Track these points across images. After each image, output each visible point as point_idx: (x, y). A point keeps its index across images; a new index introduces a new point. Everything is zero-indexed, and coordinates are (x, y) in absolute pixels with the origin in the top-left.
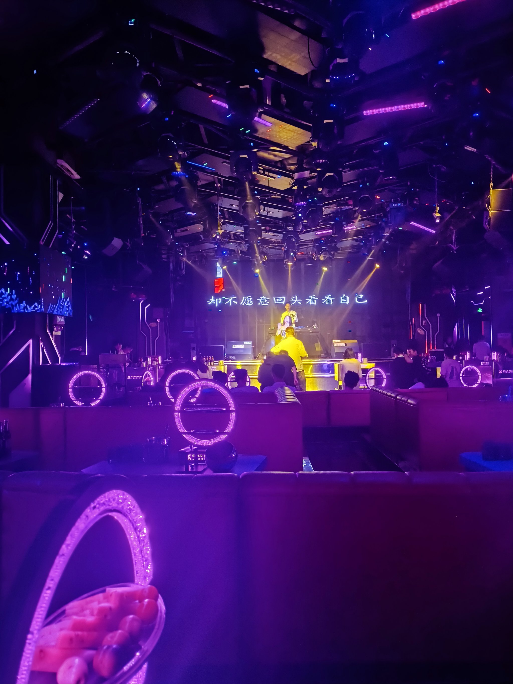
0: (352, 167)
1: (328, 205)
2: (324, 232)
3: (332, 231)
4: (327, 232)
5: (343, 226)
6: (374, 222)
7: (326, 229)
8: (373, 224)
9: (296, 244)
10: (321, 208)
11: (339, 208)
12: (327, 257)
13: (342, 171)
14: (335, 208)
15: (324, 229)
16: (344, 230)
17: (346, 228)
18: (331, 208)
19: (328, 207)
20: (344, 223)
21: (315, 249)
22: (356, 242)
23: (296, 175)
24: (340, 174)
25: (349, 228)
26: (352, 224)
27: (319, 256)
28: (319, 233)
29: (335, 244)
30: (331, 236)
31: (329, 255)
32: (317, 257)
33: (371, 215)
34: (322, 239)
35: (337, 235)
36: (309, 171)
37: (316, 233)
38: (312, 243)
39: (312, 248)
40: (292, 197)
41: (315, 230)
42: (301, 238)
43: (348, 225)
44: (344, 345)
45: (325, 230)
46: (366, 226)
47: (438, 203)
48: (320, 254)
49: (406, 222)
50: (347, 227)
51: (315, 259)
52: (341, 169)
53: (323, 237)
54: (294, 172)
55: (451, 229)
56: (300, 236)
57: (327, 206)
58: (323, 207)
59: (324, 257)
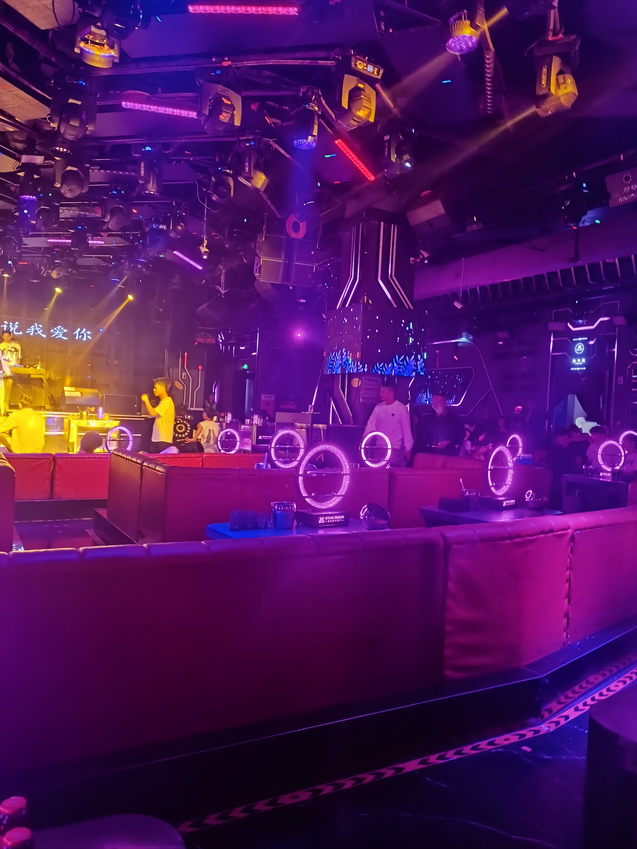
0: (103, 166)
1: (68, 207)
2: (60, 241)
3: (70, 241)
4: (64, 241)
5: (87, 238)
6: (128, 241)
7: (63, 236)
8: (127, 244)
9: (18, 250)
10: (57, 208)
11: (82, 214)
12: (61, 275)
13: (89, 168)
14: (77, 212)
15: (59, 237)
16: (88, 244)
17: (90, 242)
18: (72, 211)
19: (67, 210)
20: (88, 234)
21: (45, 261)
22: (103, 262)
23: (25, 158)
24: (86, 172)
25: (95, 242)
26: (100, 238)
27: (50, 271)
28: (52, 241)
29: (74, 259)
30: (70, 248)
31: (65, 273)
32: (47, 272)
33: (125, 232)
34: (56, 249)
35: (77, 249)
36: (43, 157)
37: (48, 240)
38: (41, 252)
39: (40, 259)
40: (16, 185)
41: (46, 236)
42: (25, 243)
43: (94, 237)
44: (80, 395)
45: (62, 238)
46: (118, 244)
47: (207, 235)
48: (53, 270)
49: (168, 250)
50: (92, 240)
51: (45, 275)
52: (88, 165)
53: (57, 247)
54: (22, 152)
55: (220, 269)
56: (24, 239)
57: (66, 208)
58: (60, 208)
59: (58, 274)
